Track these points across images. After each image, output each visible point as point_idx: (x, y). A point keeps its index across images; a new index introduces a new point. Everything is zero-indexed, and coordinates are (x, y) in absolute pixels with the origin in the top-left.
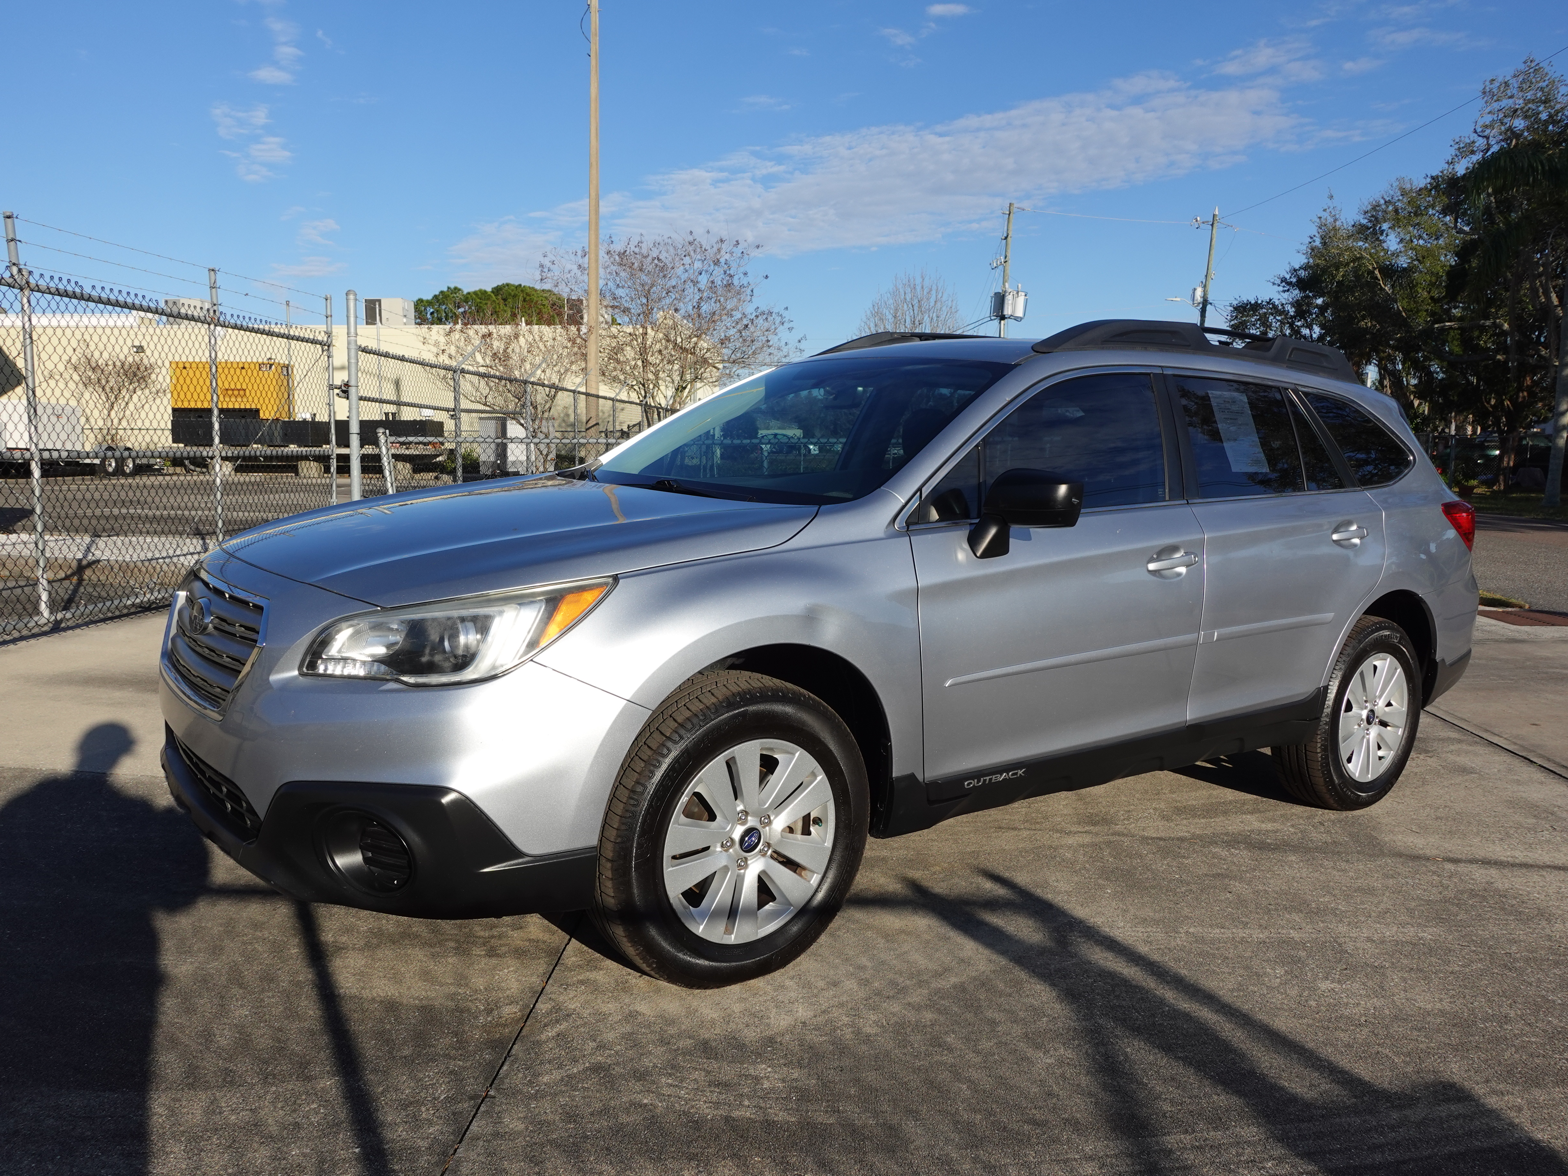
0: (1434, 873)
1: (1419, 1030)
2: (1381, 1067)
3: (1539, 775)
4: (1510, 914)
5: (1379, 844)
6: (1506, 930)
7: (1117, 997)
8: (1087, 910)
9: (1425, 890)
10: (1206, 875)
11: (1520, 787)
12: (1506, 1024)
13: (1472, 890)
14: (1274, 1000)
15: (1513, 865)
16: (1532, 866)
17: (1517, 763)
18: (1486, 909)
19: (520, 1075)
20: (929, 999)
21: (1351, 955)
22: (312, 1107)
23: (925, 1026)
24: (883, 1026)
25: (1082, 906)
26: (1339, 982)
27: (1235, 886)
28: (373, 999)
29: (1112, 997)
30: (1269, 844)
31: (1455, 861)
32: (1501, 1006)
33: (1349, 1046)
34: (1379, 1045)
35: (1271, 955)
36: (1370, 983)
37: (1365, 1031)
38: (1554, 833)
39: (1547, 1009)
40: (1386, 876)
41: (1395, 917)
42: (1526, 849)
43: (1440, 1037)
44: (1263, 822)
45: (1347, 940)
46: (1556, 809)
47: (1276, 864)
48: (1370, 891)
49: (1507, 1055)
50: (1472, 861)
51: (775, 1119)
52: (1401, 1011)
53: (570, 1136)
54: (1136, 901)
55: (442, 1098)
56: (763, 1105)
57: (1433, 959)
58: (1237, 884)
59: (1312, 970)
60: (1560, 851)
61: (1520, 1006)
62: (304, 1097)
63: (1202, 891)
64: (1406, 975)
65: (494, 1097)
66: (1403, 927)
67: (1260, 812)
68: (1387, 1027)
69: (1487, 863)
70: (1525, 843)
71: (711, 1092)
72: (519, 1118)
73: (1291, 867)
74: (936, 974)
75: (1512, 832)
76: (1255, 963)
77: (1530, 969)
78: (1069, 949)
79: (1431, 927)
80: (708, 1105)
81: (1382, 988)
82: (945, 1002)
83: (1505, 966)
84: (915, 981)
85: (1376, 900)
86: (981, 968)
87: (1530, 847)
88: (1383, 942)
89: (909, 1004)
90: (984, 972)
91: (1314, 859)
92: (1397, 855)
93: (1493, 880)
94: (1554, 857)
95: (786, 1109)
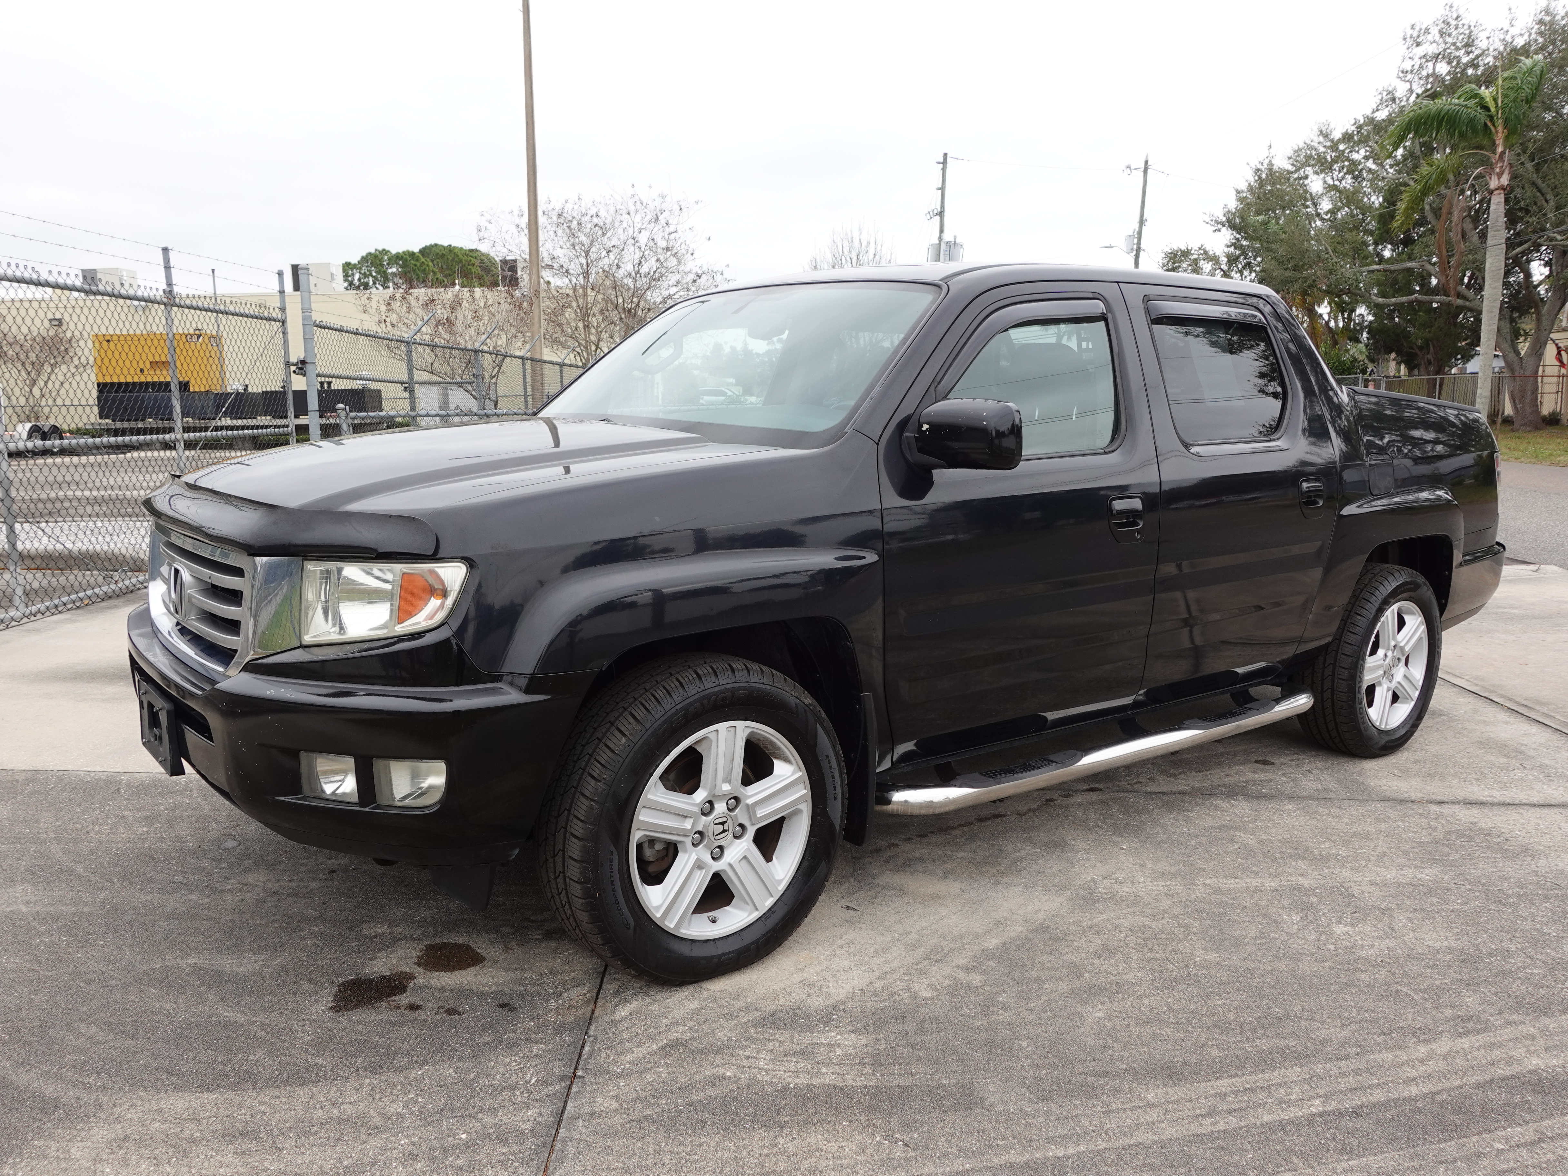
1: (1431, 967)
3: (1502, 716)
4: (1497, 851)
5: (1366, 789)
6: (1496, 867)
7: (1151, 950)
8: (1107, 866)
9: (1415, 832)
10: (1212, 827)
11: (1488, 728)
12: (1509, 957)
13: (1459, 831)
14: (1295, 946)
15: (1492, 804)
16: (1509, 804)
17: (1481, 704)
18: (1474, 848)
19: (603, 1055)
20: (975, 961)
21: (1359, 899)
22: (410, 1096)
23: (976, 987)
24: (938, 990)
25: (1101, 862)
26: (1352, 925)
27: (1241, 837)
28: (444, 989)
29: (1145, 951)
31: (1440, 803)
32: (1502, 941)
33: (1370, 986)
34: (1397, 983)
36: (1380, 925)
37: (1383, 971)
38: (1526, 771)
39: (1544, 941)
40: (1378, 820)
41: (1392, 860)
42: (1501, 788)
43: (1451, 973)
44: (1255, 773)
45: (1352, 884)
46: (1523, 748)
47: (1275, 814)
48: (1366, 836)
49: (1514, 987)
50: (1454, 803)
51: (854, 1084)
52: (1412, 950)
53: (663, 1111)
54: (1151, 856)
55: (533, 1081)
56: (840, 1071)
57: (1434, 899)
58: (1242, 835)
59: (1325, 915)
60: (1533, 789)
61: (1519, 940)
62: (399, 1088)
63: (1210, 843)
64: (1412, 915)
65: (583, 1077)
66: (1402, 869)
68: (1402, 966)
69: (1468, 803)
70: (1500, 782)
71: (788, 1061)
72: (612, 1097)
73: (1289, 815)
74: (977, 936)
75: (1486, 772)
76: (1272, 911)
77: (1523, 905)
78: (1097, 905)
79: (1426, 868)
80: (788, 1074)
81: (1391, 928)
82: (991, 963)
83: (1500, 902)
84: (958, 944)
85: (1372, 845)
86: (1019, 928)
87: (1505, 786)
88: (1385, 885)
89: (958, 966)
90: (1022, 932)
91: (1309, 807)
92: (1385, 799)
93: (1476, 820)
94: (1529, 795)
95: (862, 1074)
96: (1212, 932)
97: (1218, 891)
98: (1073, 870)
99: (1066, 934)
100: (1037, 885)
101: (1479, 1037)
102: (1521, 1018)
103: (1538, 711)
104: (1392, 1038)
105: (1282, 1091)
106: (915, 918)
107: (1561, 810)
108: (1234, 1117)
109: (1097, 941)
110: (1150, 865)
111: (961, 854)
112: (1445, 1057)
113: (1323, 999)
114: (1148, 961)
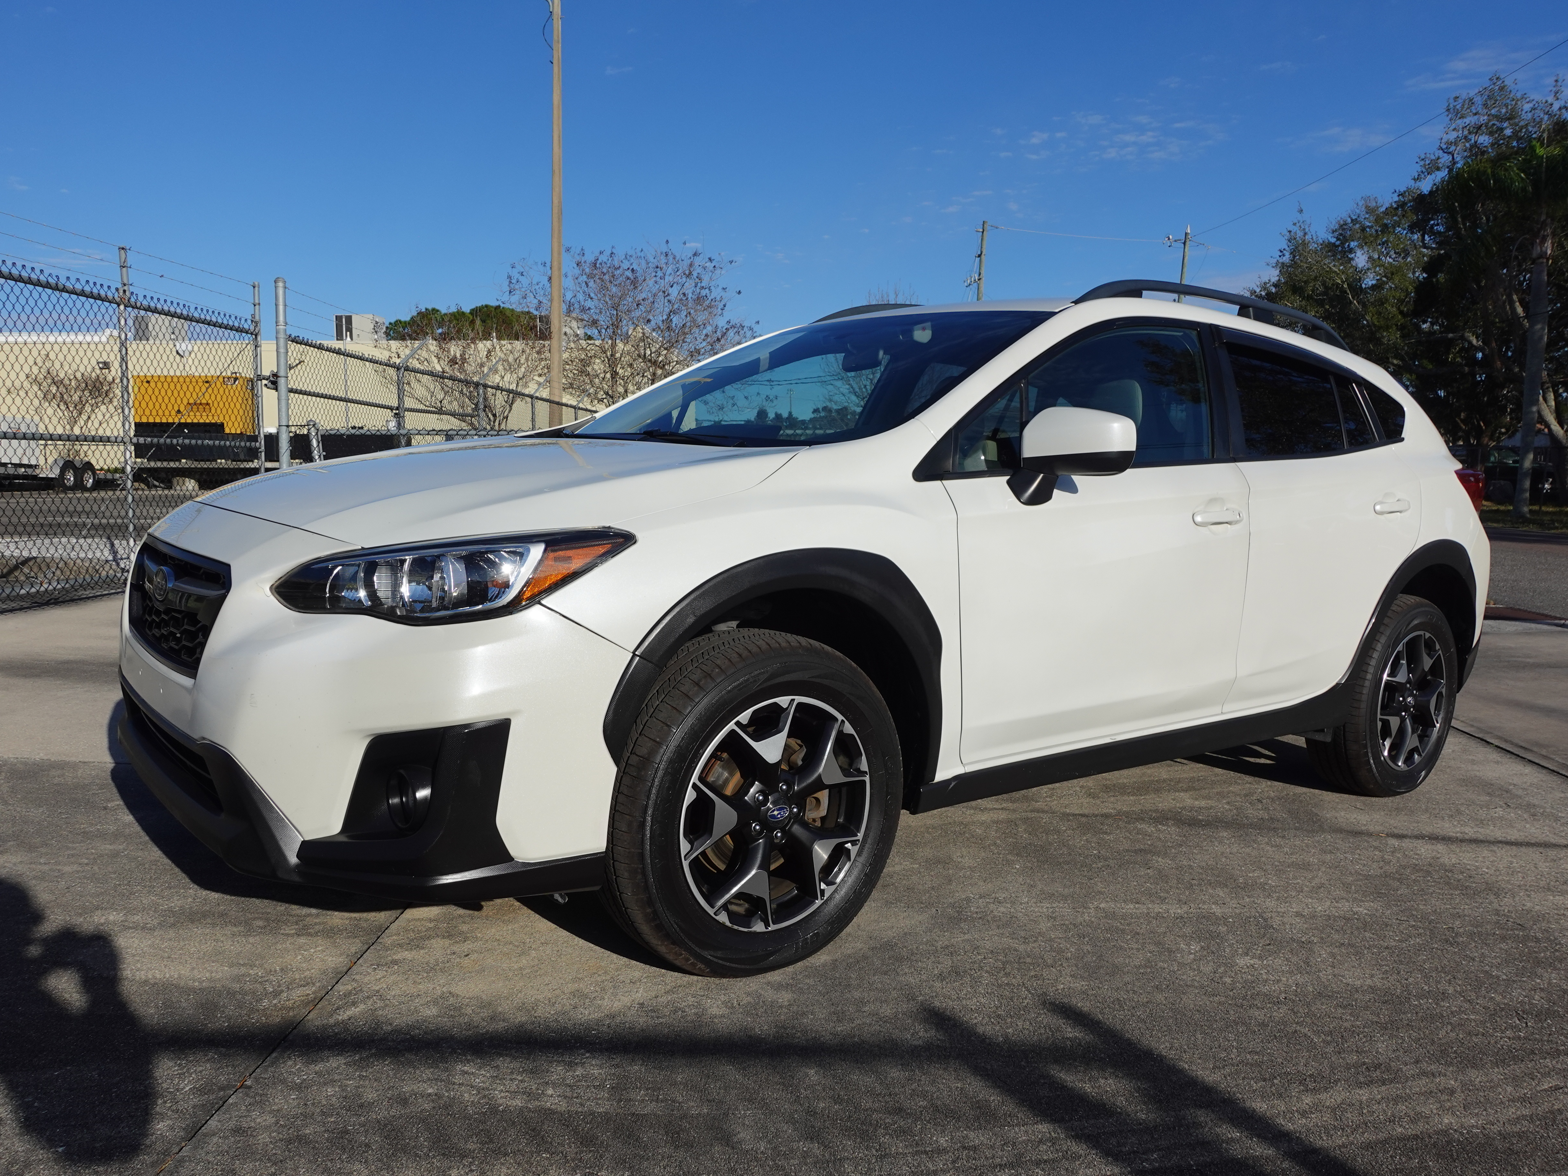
0: (1376, 848)
1: (1345, 1007)
2: (1298, 1047)
3: (1495, 755)
4: (1456, 888)
5: (1320, 820)
6: (1451, 904)
7: (1007, 975)
8: (990, 885)
9: (1364, 865)
10: (1127, 851)
11: (1475, 766)
12: (1443, 1000)
13: (1416, 865)
14: (1184, 977)
15: (1462, 841)
16: (1482, 841)
17: (1472, 744)
18: (1430, 884)
19: (290, 1063)
20: (792, 978)
21: (1277, 931)
23: (781, 1007)
24: (733, 1007)
25: (985, 881)
26: (1260, 958)
27: (1157, 862)
28: (146, 982)
29: (1001, 975)
30: (1201, 821)
31: (1400, 837)
32: (1438, 982)
33: (1263, 1025)
34: (1297, 1023)
35: (1188, 930)
36: (1294, 959)
37: (1284, 1009)
38: (1509, 810)
39: (1490, 985)
40: (1324, 851)
41: (1329, 892)
42: (1477, 825)
43: (1368, 1015)
44: (1196, 799)
45: (1274, 915)
46: (1511, 787)
47: (1205, 840)
48: (1306, 866)
49: (1442, 1034)
50: (1417, 837)
51: (579, 1110)
52: (1325, 987)
53: (325, 1131)
54: (1046, 876)
55: (187, 1089)
56: (569, 1094)
57: (1367, 935)
58: (1160, 859)
59: (1231, 945)
60: (1514, 827)
61: (1460, 983)
62: (20, 1089)
63: (1120, 866)
64: (1336, 950)
65: (250, 1087)
66: (1337, 902)
67: (1195, 790)
68: (1308, 1005)
69: (1434, 838)
70: (1477, 820)
71: (511, 1080)
72: (271, 1112)
73: (1221, 842)
75: (1463, 809)
76: (1168, 939)
77: (1474, 944)
78: (962, 925)
79: (1367, 901)
80: (503, 1094)
81: (1308, 964)
82: (811, 981)
83: (1447, 941)
85: (1310, 875)
86: (859, 945)
87: (1482, 823)
88: (1313, 917)
89: (768, 983)
90: (863, 949)
91: (1247, 835)
92: (1340, 830)
93: (1439, 856)
94: (1507, 833)
95: (596, 1099)
96: (1088, 958)
97: (1111, 916)
98: (949, 887)
99: (912, 954)
100: (900, 901)
101: (1383, 1088)
102: (1442, 1069)
103: (1536, 753)
104: (1273, 1085)
105: (1114, 1141)
107: (1541, 850)
108: (1043, 1170)
109: (947, 963)
110: (1040, 886)
112: (1334, 1110)
113: (1199, 1036)
114: (1000, 986)
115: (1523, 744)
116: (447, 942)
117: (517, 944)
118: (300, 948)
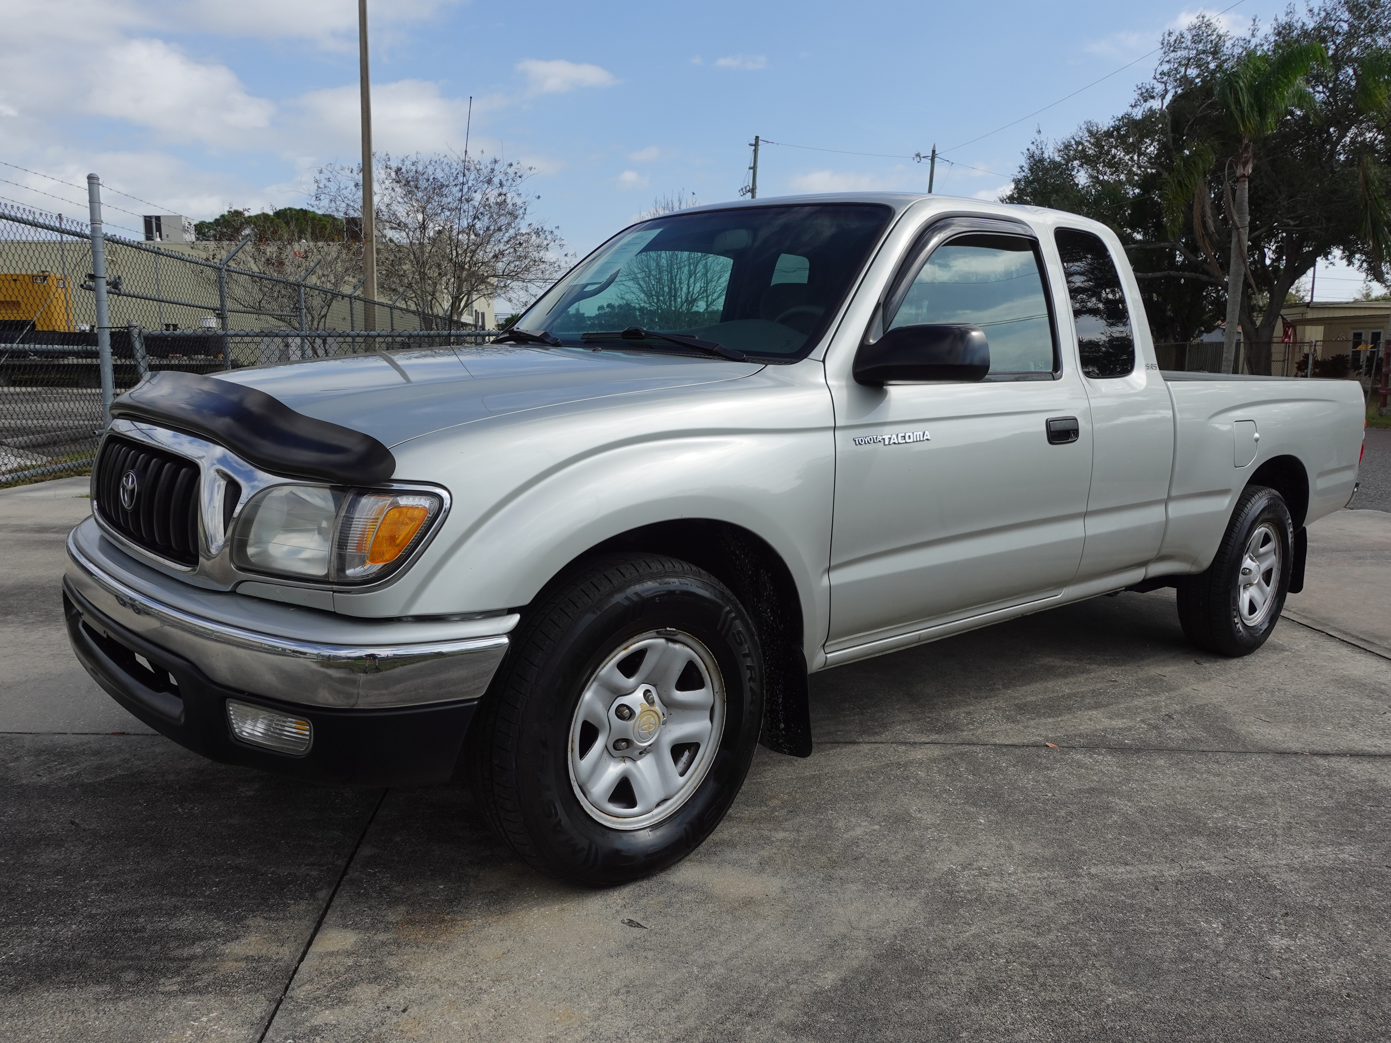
5: (1238, 738)
7: (1044, 987)
8: (965, 850)
9: (1313, 795)
10: (1080, 791)
11: (1336, 664)
13: (1361, 791)
14: (1230, 973)
15: (1381, 756)
21: (1285, 894)
25: (957, 844)
26: (1290, 935)
27: (1116, 804)
29: (1037, 988)
30: (1130, 746)
31: (1325, 755)
35: (1197, 900)
36: (1324, 934)
40: (1267, 780)
41: (1302, 833)
42: (1382, 735)
45: (1268, 871)
46: (1382, 686)
47: (1147, 771)
48: (1260, 800)
50: (1340, 754)
52: (1379, 975)
54: (1017, 833)
57: (1374, 892)
58: (1117, 801)
59: (1251, 919)
64: (1357, 918)
66: (1318, 847)
67: (1103, 706)
69: (1355, 755)
70: (1378, 729)
73: (1164, 773)
74: (806, 968)
75: (1357, 716)
76: (1184, 916)
78: (961, 911)
79: (1345, 844)
81: (1339, 939)
82: (827, 1016)
84: (781, 983)
85: (1271, 811)
86: (862, 953)
87: (1385, 732)
88: (1307, 870)
89: (781, 1025)
90: (866, 959)
91: (1183, 762)
92: (1263, 751)
93: (1373, 777)
96: (1117, 952)
97: (1109, 885)
98: (924, 856)
99: (927, 962)
100: (881, 880)
106: (722, 938)
109: (970, 973)
110: (1017, 847)
111: (781, 835)
114: (1044, 1006)
115: (1361, 636)
116: (376, 989)
117: (461, 984)
118: (187, 1017)
